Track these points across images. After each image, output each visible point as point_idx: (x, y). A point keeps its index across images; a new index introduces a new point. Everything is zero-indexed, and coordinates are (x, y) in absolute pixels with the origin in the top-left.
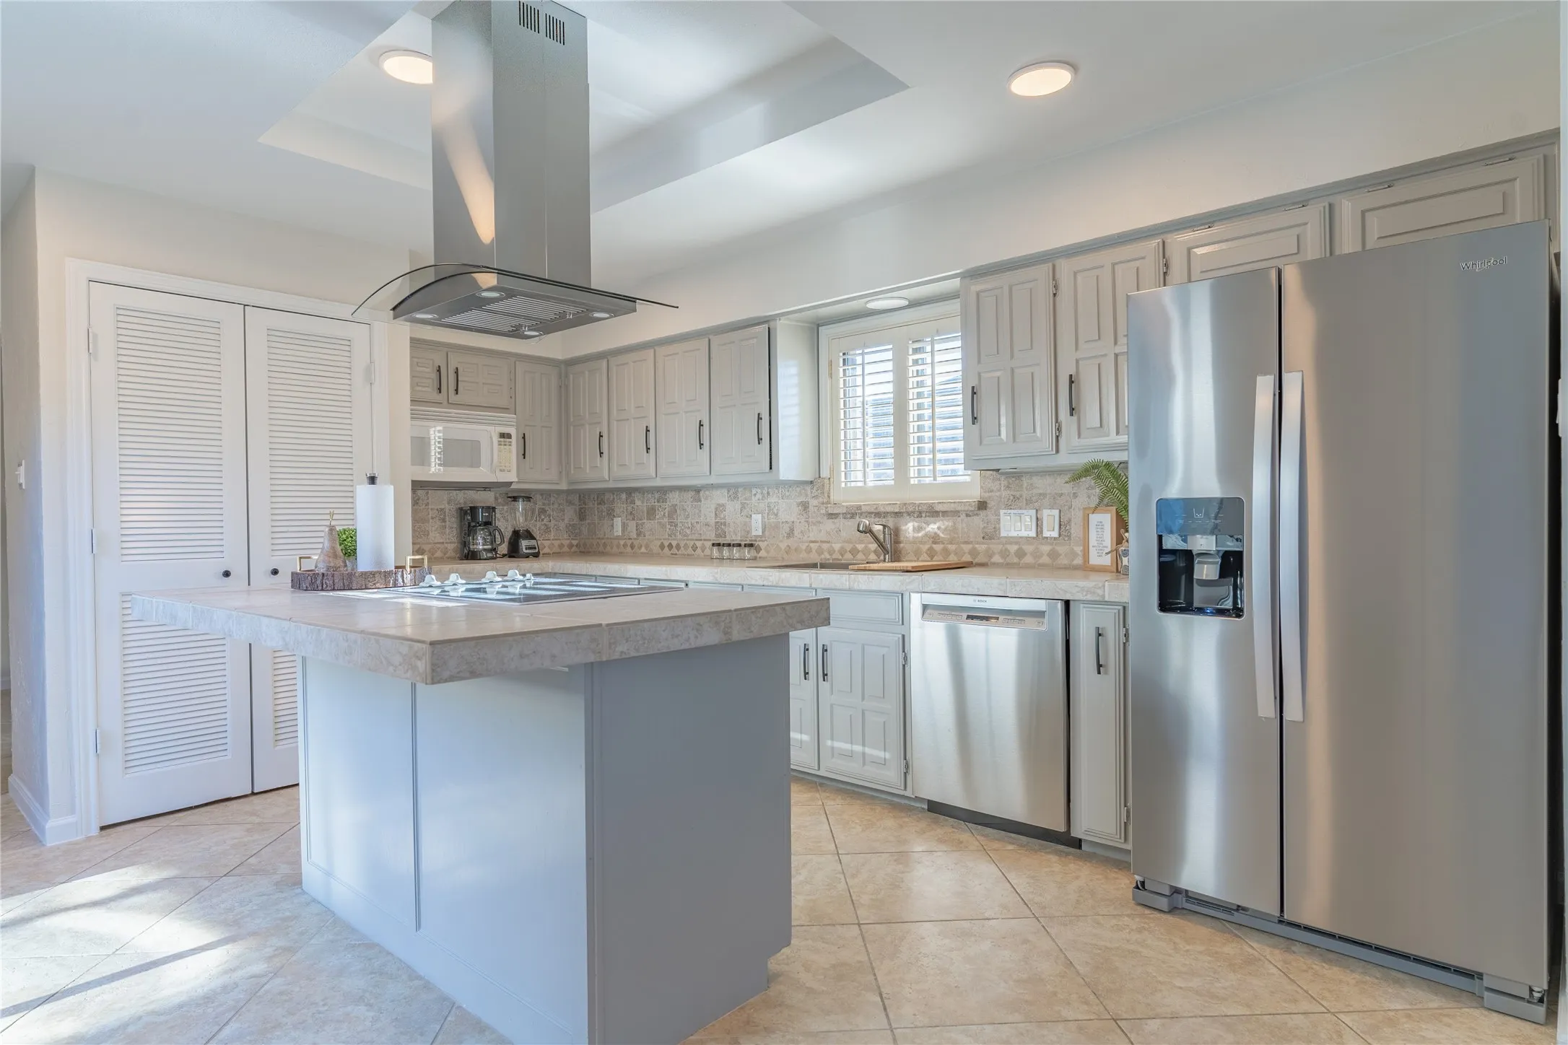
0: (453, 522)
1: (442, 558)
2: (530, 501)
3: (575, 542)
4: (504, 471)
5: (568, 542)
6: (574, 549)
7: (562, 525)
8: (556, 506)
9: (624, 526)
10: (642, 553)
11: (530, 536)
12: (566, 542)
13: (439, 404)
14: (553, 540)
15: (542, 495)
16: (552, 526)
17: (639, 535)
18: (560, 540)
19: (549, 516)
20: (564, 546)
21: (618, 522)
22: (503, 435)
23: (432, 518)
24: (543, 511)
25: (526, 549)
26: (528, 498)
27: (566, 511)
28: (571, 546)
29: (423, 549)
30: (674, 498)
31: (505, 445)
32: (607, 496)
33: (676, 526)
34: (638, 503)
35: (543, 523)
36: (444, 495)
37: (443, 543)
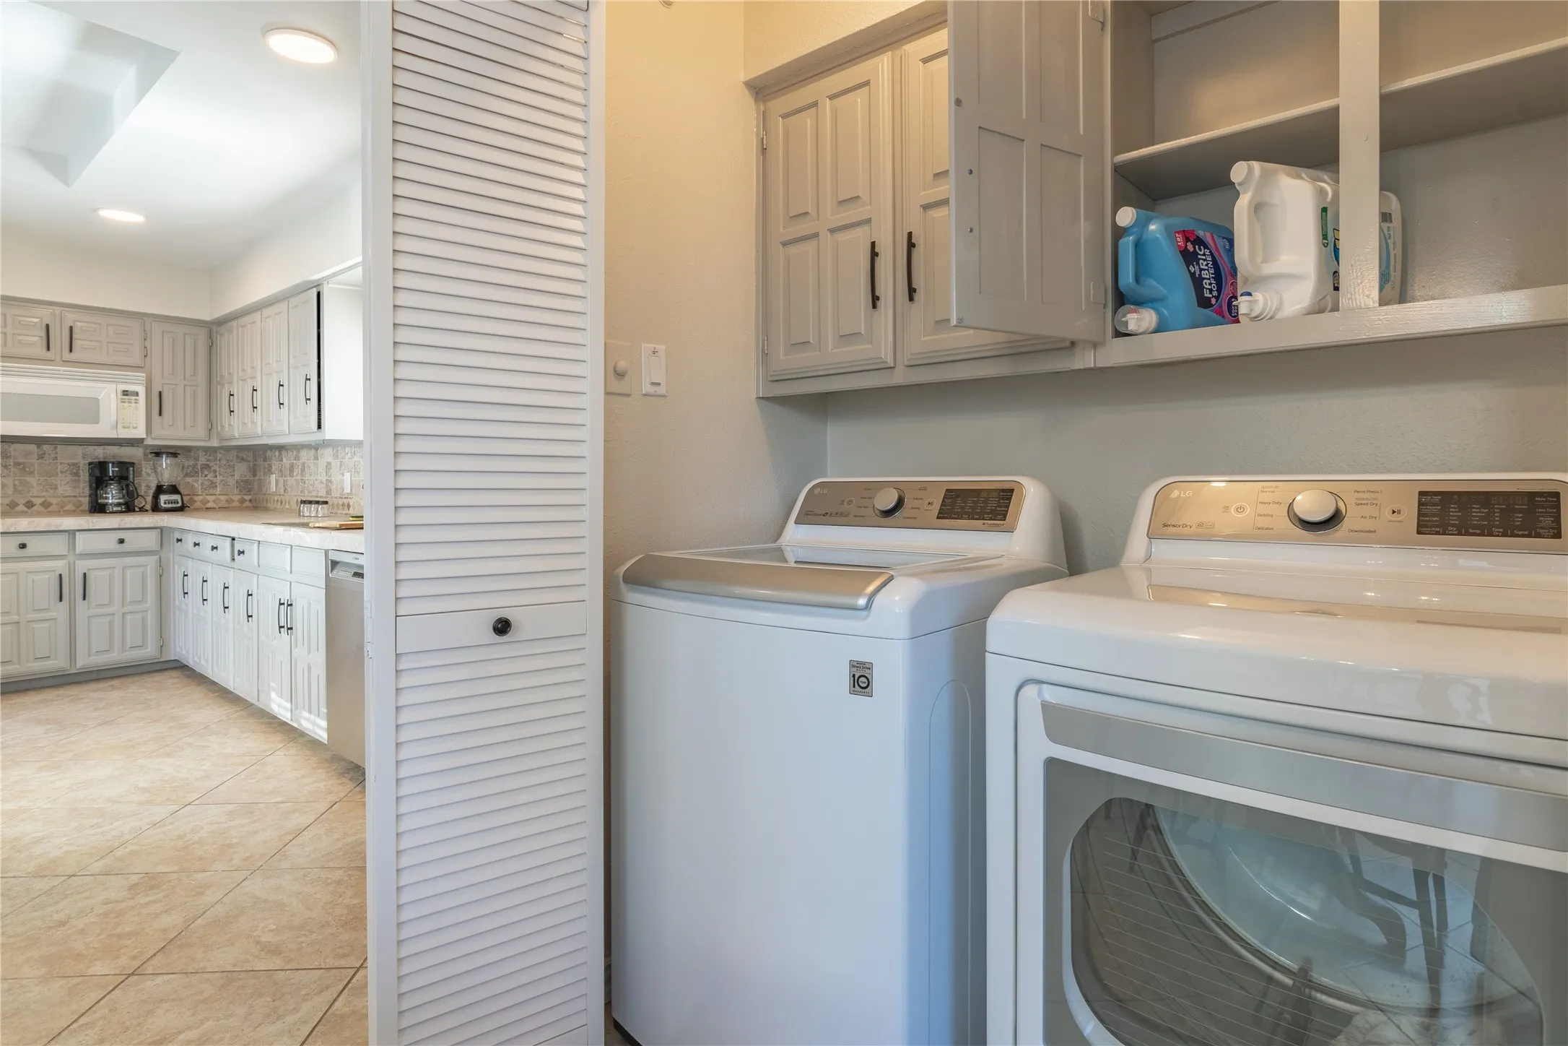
0: (85, 476)
1: (75, 511)
2: (177, 457)
3: (247, 498)
4: (129, 427)
5: (239, 497)
6: (247, 504)
7: (231, 481)
8: (224, 462)
9: (277, 481)
10: (287, 509)
11: (174, 490)
12: (237, 498)
13: (50, 361)
14: (219, 495)
15: (206, 451)
16: (219, 482)
17: (285, 491)
18: (228, 495)
19: (215, 471)
20: (233, 501)
21: (273, 478)
22: (125, 393)
23: (62, 472)
24: (207, 467)
25: (165, 503)
26: (175, 455)
27: (236, 468)
28: (242, 501)
29: (50, 503)
30: (304, 454)
31: (130, 402)
32: (269, 453)
33: (305, 483)
34: (284, 460)
35: (206, 478)
36: (79, 450)
37: (75, 496)
